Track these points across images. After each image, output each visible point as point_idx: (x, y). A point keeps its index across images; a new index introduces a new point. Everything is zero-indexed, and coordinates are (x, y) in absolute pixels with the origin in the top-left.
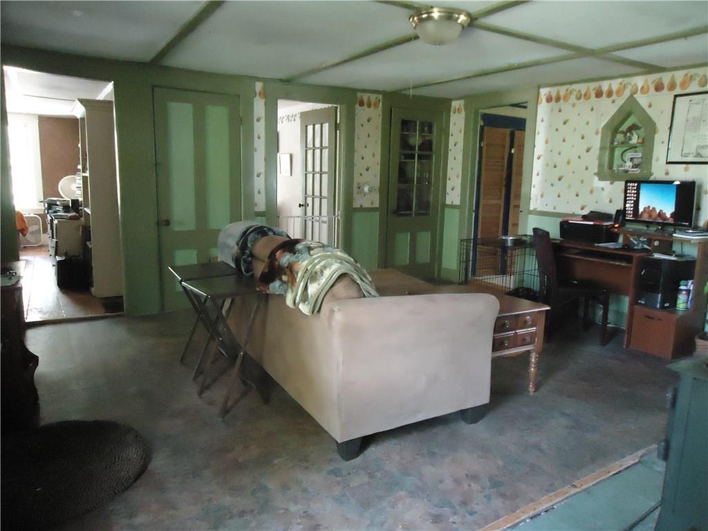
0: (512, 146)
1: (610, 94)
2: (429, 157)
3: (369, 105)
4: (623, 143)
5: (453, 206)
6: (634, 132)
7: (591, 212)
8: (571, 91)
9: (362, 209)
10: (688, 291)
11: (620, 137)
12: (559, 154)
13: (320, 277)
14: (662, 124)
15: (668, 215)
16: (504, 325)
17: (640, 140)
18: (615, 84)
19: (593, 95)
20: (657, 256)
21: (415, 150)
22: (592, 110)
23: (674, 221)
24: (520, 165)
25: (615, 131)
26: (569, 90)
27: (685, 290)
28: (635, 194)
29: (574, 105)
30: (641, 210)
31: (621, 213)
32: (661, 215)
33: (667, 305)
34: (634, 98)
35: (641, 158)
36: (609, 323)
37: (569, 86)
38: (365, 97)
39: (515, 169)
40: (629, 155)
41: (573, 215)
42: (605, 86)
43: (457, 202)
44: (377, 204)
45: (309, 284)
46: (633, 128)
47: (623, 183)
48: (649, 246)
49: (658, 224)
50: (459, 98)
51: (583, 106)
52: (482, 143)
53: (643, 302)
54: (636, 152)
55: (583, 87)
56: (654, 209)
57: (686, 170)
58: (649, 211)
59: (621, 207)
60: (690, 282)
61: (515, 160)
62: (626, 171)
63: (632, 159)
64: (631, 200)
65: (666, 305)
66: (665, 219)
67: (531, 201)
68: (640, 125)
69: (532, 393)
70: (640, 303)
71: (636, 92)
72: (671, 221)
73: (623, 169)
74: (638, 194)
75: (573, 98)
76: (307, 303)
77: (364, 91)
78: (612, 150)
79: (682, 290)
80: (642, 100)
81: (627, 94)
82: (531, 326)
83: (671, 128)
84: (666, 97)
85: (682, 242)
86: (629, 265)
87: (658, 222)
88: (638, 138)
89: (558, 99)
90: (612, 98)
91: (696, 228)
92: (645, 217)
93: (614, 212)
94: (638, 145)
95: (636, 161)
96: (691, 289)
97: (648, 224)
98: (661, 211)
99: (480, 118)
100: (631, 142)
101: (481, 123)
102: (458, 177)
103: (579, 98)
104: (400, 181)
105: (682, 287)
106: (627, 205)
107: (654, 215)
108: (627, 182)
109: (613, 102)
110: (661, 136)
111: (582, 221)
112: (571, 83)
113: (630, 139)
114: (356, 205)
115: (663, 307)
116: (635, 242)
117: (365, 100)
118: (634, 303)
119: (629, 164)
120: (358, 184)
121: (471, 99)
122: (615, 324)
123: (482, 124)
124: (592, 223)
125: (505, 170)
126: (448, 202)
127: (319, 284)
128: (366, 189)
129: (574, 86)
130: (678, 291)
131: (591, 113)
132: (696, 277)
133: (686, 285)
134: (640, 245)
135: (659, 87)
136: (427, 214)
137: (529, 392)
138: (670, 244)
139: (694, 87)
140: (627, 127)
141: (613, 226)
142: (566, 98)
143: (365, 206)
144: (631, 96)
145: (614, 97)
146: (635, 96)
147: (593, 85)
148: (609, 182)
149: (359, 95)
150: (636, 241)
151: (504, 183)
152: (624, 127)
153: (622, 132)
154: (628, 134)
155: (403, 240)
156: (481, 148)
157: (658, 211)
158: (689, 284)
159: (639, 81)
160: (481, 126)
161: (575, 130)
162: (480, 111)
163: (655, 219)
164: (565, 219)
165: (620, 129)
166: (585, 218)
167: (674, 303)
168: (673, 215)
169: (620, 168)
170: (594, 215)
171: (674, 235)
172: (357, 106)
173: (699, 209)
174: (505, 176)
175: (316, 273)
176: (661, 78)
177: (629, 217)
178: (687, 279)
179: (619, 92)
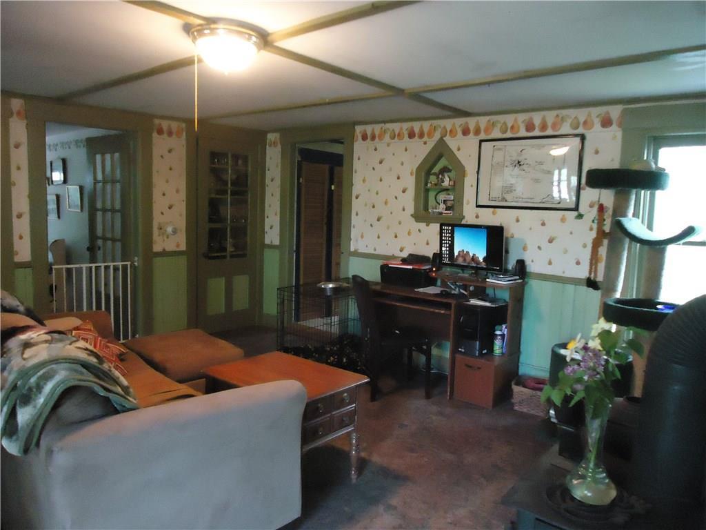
0: (331, 183)
1: (421, 135)
2: (244, 193)
3: (170, 134)
4: (436, 185)
5: (271, 247)
6: (446, 175)
7: (410, 255)
8: (385, 130)
9: (164, 254)
10: (503, 336)
11: (433, 179)
12: (377, 194)
13: (36, 396)
14: (470, 168)
15: (481, 260)
16: (318, 409)
17: (452, 183)
18: (426, 125)
19: (406, 136)
20: (473, 302)
21: (227, 184)
22: (406, 150)
23: (487, 265)
24: (340, 203)
25: (428, 173)
26: (383, 129)
27: (500, 335)
28: (449, 237)
29: (388, 145)
30: (456, 254)
31: (438, 256)
32: (474, 259)
33: (485, 351)
34: (444, 141)
35: (453, 200)
36: (432, 369)
37: (383, 125)
38: (165, 124)
39: (335, 206)
40: (442, 197)
41: (393, 257)
42: (416, 126)
43: (277, 242)
44: (183, 247)
45: (18, 407)
46: (445, 170)
47: (438, 225)
48: (466, 291)
49: (473, 267)
50: (274, 131)
51: (398, 146)
52: (301, 179)
53: (463, 350)
54: (449, 195)
55: (396, 127)
56: (468, 252)
57: (494, 213)
58: (464, 255)
59: (437, 250)
60: (504, 326)
61: (335, 198)
62: (441, 213)
63: (445, 202)
64: (446, 243)
65: (483, 352)
66: (478, 263)
67: (352, 242)
68: (450, 168)
69: (354, 481)
70: (461, 351)
71: (445, 136)
72: (484, 265)
73: (437, 210)
74: (452, 237)
75: (387, 138)
76: (14, 438)
77: (163, 117)
78: (427, 191)
79: (497, 335)
80: (452, 143)
81: (437, 136)
82: (350, 403)
83: (478, 173)
84: (472, 141)
85: (495, 287)
86: (448, 312)
87: (472, 266)
88: (450, 180)
89: (373, 138)
90: (424, 139)
91: (505, 272)
92: (460, 261)
93: (431, 256)
94: (449, 187)
95: (449, 204)
96: (505, 333)
97: (463, 268)
98: (474, 255)
99: (297, 152)
100: (443, 184)
101: (298, 158)
102: (276, 215)
103: (393, 138)
104: (211, 220)
105: (498, 333)
106: (443, 249)
107: (468, 259)
108: (442, 225)
109: (425, 143)
110: (470, 181)
111: (401, 264)
112: (385, 122)
113: (443, 182)
114: (157, 248)
115: (481, 355)
116: (452, 287)
117: (165, 128)
118: (454, 351)
119: (442, 206)
120: (159, 224)
121: (287, 132)
122: (439, 370)
123: (300, 160)
124: (411, 267)
125: (326, 207)
126: (267, 241)
127: (35, 407)
128: (169, 230)
129: (388, 126)
130: (494, 336)
131: (406, 153)
132: (508, 321)
133: (501, 330)
134: (457, 290)
135: (466, 132)
136: (244, 256)
137: (351, 479)
138: (484, 289)
139: (496, 134)
140: (439, 169)
141: (431, 270)
142: (381, 137)
143: (168, 249)
144: (441, 139)
145: (425, 138)
146: (444, 138)
147: (406, 126)
148: (425, 224)
149: (157, 121)
150: (453, 285)
151: (325, 220)
152: (436, 169)
153: (434, 174)
154: (440, 176)
155: (217, 286)
156: (299, 184)
157: (471, 255)
158: (503, 328)
159: (448, 124)
160: (298, 161)
161: (391, 170)
162: (297, 145)
163: (469, 263)
164: (385, 262)
165: (433, 171)
166: (404, 261)
167: (491, 350)
168: (485, 259)
169: (435, 210)
170: (413, 259)
171: (488, 280)
172: (155, 135)
173: (507, 252)
174: (325, 214)
175: (30, 389)
176: (467, 123)
177: (446, 261)
178: (501, 324)
179: (430, 135)
